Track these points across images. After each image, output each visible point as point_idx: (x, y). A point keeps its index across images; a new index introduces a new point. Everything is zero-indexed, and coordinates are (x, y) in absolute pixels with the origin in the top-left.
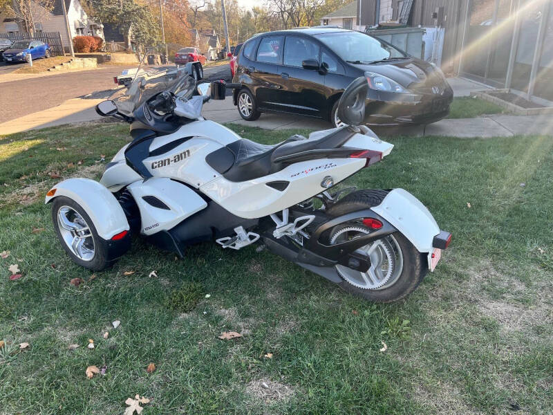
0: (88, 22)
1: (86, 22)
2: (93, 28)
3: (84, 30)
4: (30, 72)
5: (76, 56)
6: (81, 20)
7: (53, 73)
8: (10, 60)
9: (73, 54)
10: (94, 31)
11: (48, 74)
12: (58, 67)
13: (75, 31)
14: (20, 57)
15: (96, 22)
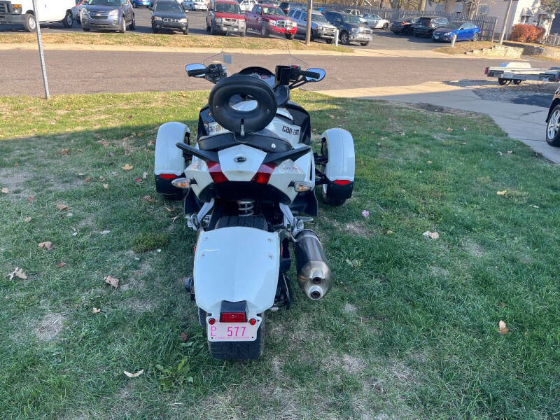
0: (539, 11)
1: (536, 11)
2: (541, 17)
3: (530, 19)
4: (447, 52)
5: (504, 43)
6: (531, 8)
7: (469, 56)
8: (437, 38)
9: (502, 41)
10: (541, 20)
11: (463, 56)
12: (476, 52)
13: (520, 19)
14: (446, 37)
15: (548, 11)
